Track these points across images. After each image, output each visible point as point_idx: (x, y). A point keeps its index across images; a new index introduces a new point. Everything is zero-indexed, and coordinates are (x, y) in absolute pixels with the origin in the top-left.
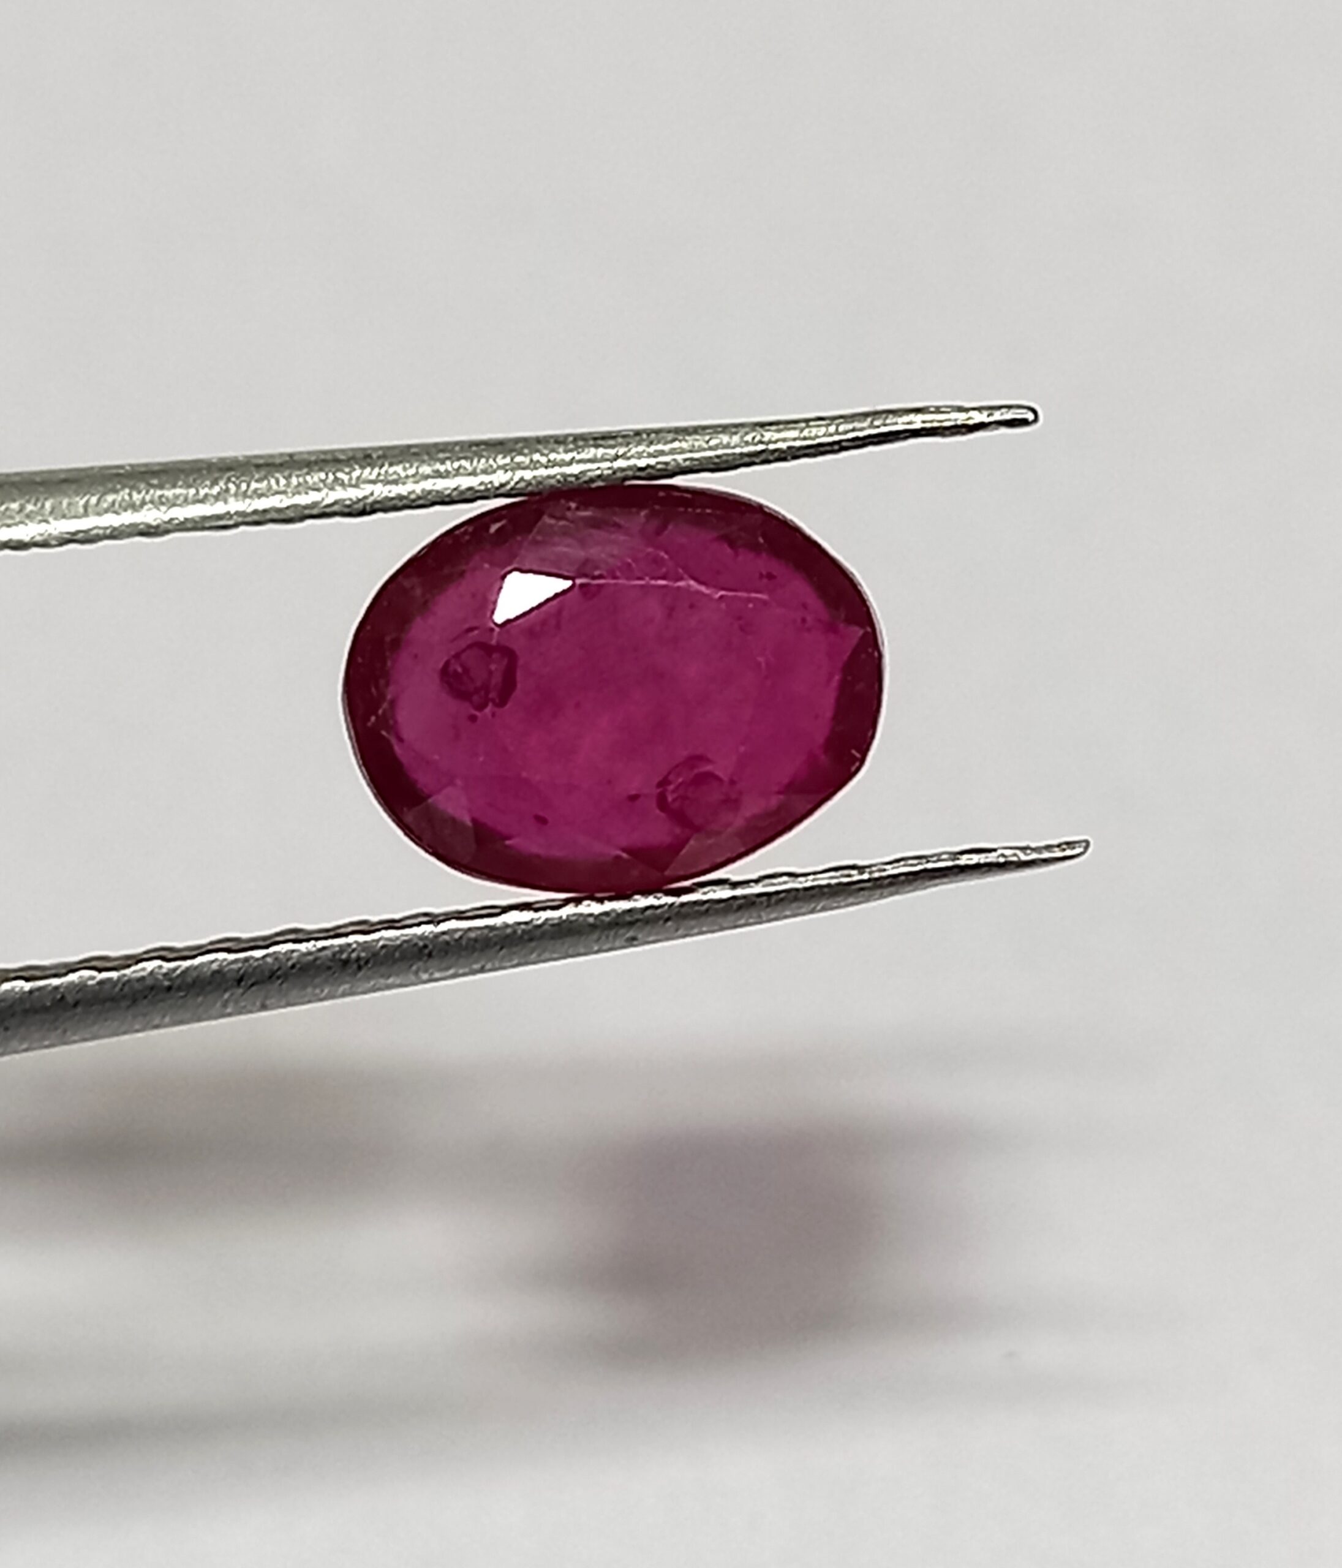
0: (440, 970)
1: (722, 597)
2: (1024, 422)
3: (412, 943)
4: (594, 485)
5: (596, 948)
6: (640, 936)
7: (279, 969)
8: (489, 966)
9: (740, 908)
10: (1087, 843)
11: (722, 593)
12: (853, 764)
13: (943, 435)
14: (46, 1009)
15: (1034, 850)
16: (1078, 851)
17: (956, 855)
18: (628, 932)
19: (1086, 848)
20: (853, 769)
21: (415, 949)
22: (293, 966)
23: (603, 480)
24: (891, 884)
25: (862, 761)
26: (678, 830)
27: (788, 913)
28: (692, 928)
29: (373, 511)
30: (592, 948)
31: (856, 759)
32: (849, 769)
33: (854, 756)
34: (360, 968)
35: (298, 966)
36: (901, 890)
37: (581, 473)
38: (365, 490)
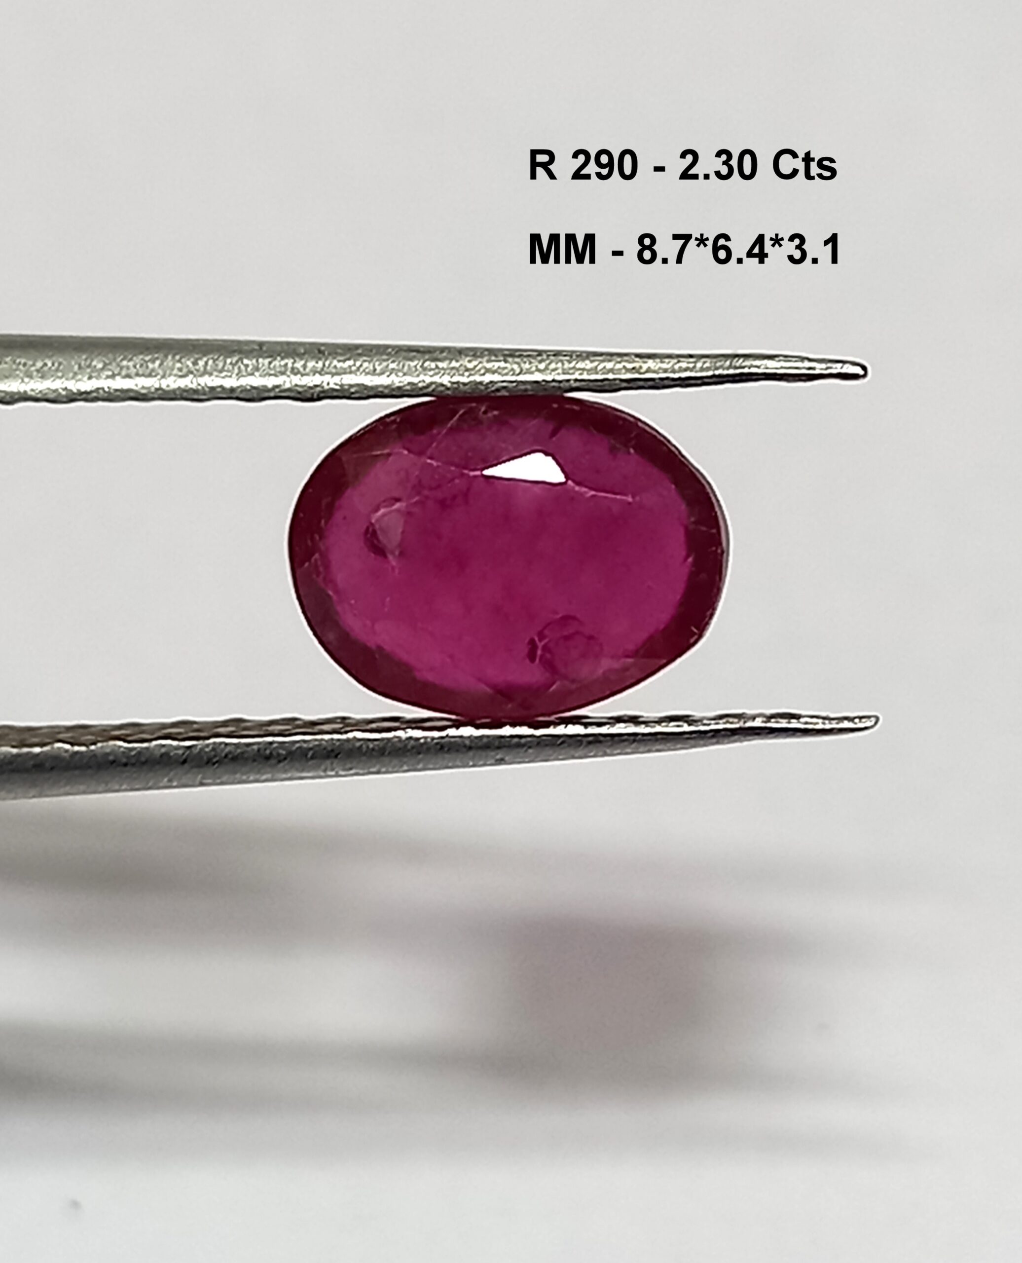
0: (344, 770)
1: (593, 496)
2: (855, 377)
3: (322, 747)
4: (499, 394)
5: (471, 763)
6: (507, 758)
7: (215, 756)
8: (383, 770)
9: (590, 743)
10: (877, 719)
11: (593, 493)
12: (692, 636)
13: (788, 381)
14: (27, 771)
15: (831, 719)
16: (868, 724)
17: (770, 718)
18: (497, 754)
19: (876, 723)
20: (692, 641)
21: (325, 752)
22: (226, 756)
23: (508, 391)
24: (713, 737)
25: (700, 636)
26: (547, 675)
27: (629, 750)
28: (550, 755)
29: (319, 399)
30: (468, 763)
31: (695, 634)
32: (688, 641)
33: (693, 631)
34: (280, 762)
35: (230, 756)
36: (721, 741)
37: (491, 382)
38: (316, 380)
